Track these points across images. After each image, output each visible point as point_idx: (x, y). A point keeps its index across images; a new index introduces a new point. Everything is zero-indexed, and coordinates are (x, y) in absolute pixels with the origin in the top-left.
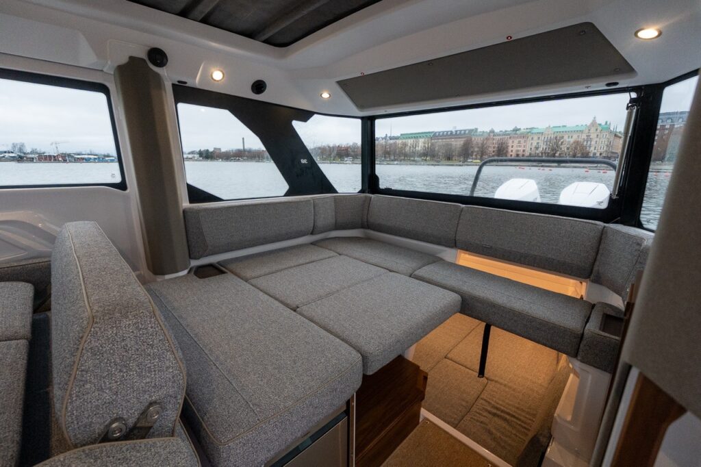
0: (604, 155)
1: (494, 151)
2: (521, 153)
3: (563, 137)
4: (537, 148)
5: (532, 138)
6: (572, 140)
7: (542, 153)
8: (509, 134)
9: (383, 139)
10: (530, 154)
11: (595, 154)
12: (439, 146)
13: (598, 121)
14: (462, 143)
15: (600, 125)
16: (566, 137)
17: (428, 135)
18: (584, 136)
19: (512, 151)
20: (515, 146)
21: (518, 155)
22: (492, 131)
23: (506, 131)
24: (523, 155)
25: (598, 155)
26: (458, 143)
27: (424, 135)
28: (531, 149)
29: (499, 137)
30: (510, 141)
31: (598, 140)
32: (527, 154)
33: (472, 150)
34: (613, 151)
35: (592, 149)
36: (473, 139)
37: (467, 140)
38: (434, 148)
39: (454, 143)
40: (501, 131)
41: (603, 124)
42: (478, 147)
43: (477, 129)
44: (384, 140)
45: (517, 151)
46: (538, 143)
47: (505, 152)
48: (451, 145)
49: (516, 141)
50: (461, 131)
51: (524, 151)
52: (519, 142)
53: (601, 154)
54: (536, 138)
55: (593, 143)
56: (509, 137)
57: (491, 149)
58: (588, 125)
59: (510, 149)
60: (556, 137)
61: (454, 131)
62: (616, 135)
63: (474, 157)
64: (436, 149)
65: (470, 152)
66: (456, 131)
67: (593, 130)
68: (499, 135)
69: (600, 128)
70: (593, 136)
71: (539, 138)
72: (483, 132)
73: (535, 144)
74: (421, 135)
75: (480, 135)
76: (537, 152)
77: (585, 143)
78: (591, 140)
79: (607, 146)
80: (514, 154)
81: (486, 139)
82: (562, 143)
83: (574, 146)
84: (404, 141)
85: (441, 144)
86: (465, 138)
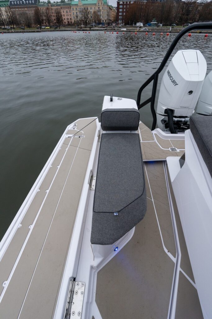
0: (107, 21)
1: (55, 19)
2: (69, 20)
3: (87, 8)
4: (77, 17)
5: (73, 9)
6: (92, 11)
7: (80, 20)
8: (59, 5)
10: (75, 21)
11: (103, 21)
12: (18, 14)
14: (33, 12)
16: (89, 9)
17: (6, 4)
18: (97, 8)
19: (65, 19)
20: (65, 15)
21: (68, 22)
22: (49, 2)
23: (57, 2)
24: (71, 22)
25: (104, 21)
26: (30, 12)
27: (3, 4)
28: (74, 17)
29: (55, 7)
30: (62, 11)
31: (103, 11)
32: (73, 21)
33: (42, 18)
34: (111, 19)
35: (102, 17)
36: (40, 9)
37: (36, 10)
38: (16, 17)
39: (27, 12)
40: (54, 2)
42: (45, 16)
45: (68, 19)
46: (77, 13)
47: (61, 19)
48: (27, 14)
49: (65, 11)
51: (71, 19)
52: (67, 11)
53: (106, 21)
54: (75, 9)
55: (101, 13)
56: (60, 7)
57: (53, 18)
59: (63, 17)
60: (85, 8)
62: (110, 8)
63: (44, 24)
64: (18, 17)
65: (41, 20)
66: (26, 1)
67: (100, 4)
68: (54, 5)
69: (103, 3)
70: (101, 8)
71: (76, 9)
72: (44, 2)
73: (75, 14)
75: (42, 5)
76: (78, 19)
77: (98, 13)
78: (100, 11)
79: (107, 15)
80: (66, 21)
81: (47, 8)
82: (88, 13)
83: (94, 15)
85: (19, 13)
86: (34, 7)
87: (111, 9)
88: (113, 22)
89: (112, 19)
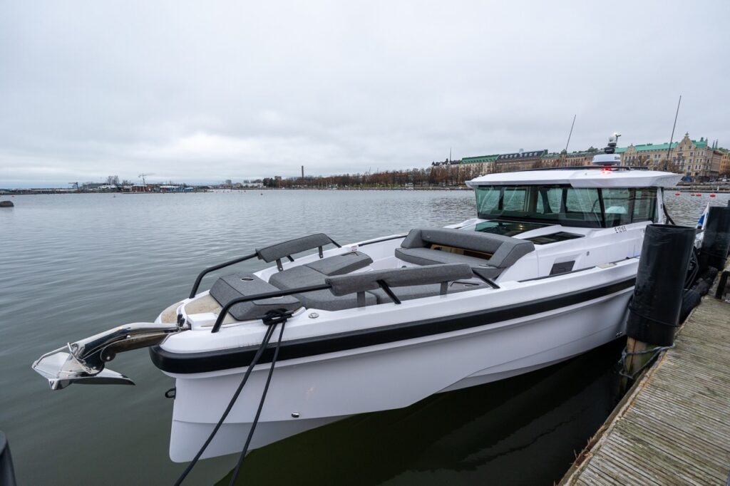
0: (701, 175)
3: (648, 156)
6: (660, 160)
8: (584, 155)
9: (443, 163)
12: (505, 169)
13: (692, 138)
14: (530, 165)
15: (694, 142)
16: (652, 157)
17: (492, 158)
18: (675, 155)
22: (564, 153)
23: (580, 152)
25: (693, 174)
26: (526, 166)
27: (488, 159)
29: (573, 159)
31: (692, 158)
34: (713, 170)
36: (543, 161)
37: (537, 163)
39: (521, 166)
40: (575, 152)
41: (698, 140)
43: (546, 151)
44: (445, 166)
48: (518, 168)
50: (528, 153)
53: (697, 174)
55: (686, 162)
56: (584, 158)
58: (679, 142)
60: (640, 157)
61: (521, 153)
62: (716, 153)
66: (524, 154)
67: (685, 147)
68: (572, 156)
69: (694, 146)
70: (686, 154)
72: (554, 154)
74: (485, 159)
75: (550, 157)
77: (677, 162)
78: (684, 159)
79: (705, 164)
81: (558, 161)
82: (648, 163)
83: (662, 165)
84: (466, 165)
85: (507, 167)
86: (533, 160)
87: (721, 155)
88: (722, 175)
89: (721, 170)
